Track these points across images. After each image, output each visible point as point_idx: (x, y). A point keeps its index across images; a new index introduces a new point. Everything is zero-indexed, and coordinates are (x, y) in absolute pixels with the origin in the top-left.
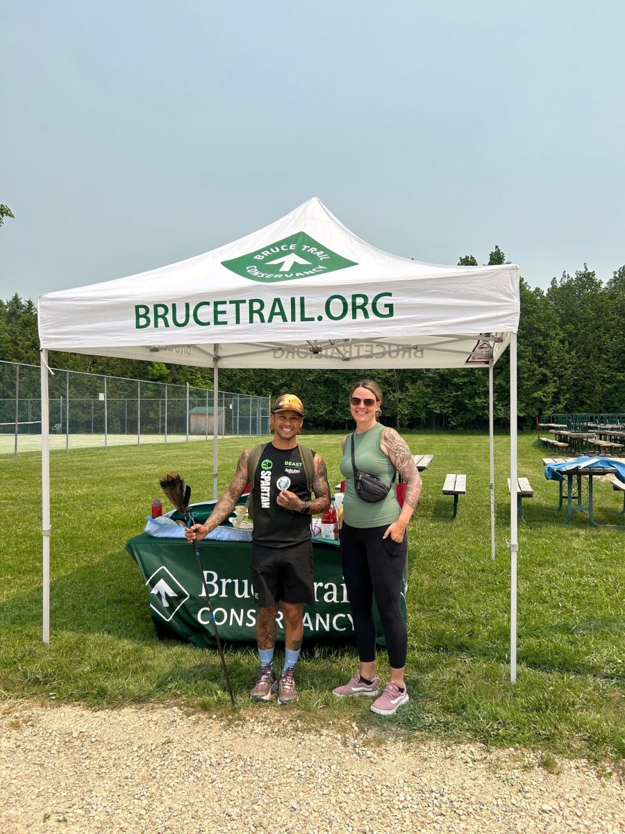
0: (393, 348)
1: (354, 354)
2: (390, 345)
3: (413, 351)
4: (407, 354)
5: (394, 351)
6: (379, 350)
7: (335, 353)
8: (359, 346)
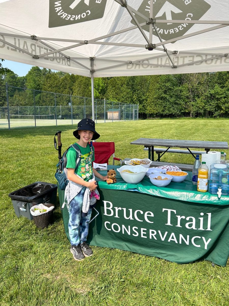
0: (209, 57)
1: (181, 63)
2: (206, 55)
3: (224, 58)
4: (219, 61)
5: (209, 59)
6: (199, 59)
7: (167, 64)
8: (184, 57)
